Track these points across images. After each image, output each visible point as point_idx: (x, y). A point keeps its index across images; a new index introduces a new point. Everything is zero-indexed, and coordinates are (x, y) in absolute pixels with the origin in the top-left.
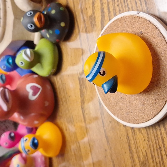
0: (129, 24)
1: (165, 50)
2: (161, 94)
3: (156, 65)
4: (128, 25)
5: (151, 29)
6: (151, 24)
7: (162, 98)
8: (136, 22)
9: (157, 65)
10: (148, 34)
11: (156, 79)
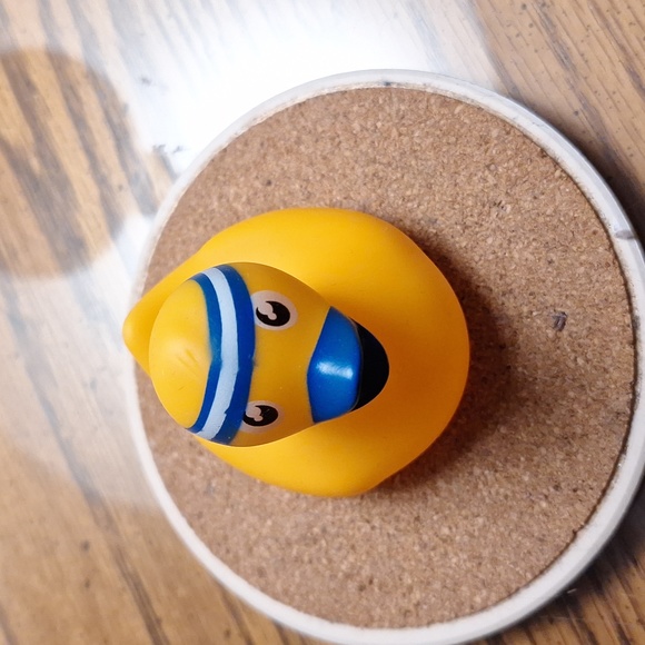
0: (546, 224)
1: (579, 492)
2: (410, 589)
3: (493, 491)
4: (541, 219)
5: (609, 361)
6: (629, 349)
7: (404, 603)
8: (583, 257)
9: (498, 493)
10: (580, 361)
11: (445, 531)
